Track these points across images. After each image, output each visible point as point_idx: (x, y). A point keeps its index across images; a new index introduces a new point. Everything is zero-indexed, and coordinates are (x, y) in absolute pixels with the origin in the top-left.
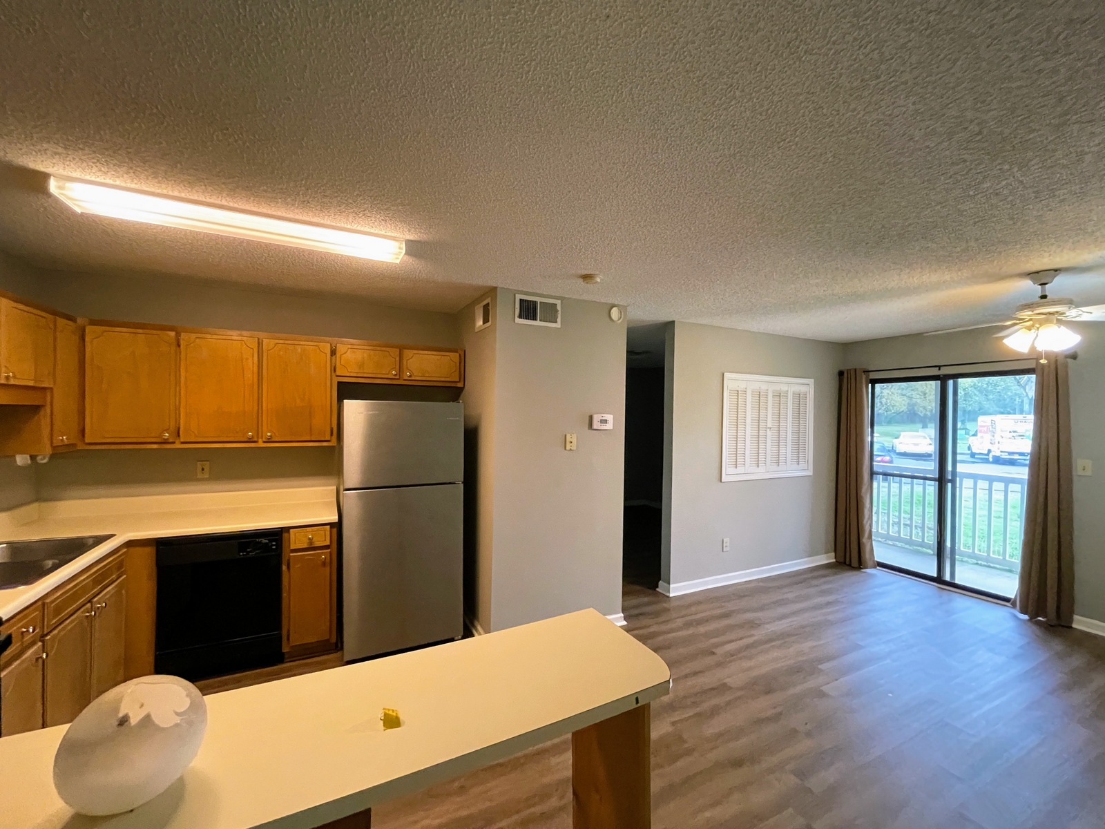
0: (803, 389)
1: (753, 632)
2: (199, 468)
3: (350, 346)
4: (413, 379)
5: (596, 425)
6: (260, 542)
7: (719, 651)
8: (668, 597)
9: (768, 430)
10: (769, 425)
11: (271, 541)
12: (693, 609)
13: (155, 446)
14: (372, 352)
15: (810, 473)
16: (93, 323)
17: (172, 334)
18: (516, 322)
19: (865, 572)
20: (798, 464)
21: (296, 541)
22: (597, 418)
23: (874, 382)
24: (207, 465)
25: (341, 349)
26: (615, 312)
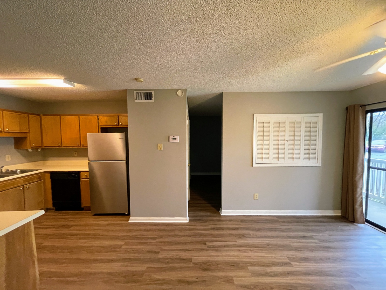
0: (314, 120)
1: (237, 240)
2: (75, 154)
3: (103, 116)
4: (122, 125)
5: (171, 140)
6: (73, 175)
7: (209, 244)
8: (220, 215)
9: (286, 142)
10: (287, 139)
11: (76, 175)
12: (224, 223)
13: (58, 147)
14: (109, 117)
15: (319, 164)
16: (44, 115)
17: (59, 116)
18: (135, 101)
19: (356, 225)
20: (309, 160)
21: (83, 176)
22: (171, 137)
23: (372, 111)
24: (76, 152)
25: (100, 117)
26: (179, 93)
